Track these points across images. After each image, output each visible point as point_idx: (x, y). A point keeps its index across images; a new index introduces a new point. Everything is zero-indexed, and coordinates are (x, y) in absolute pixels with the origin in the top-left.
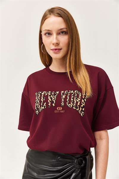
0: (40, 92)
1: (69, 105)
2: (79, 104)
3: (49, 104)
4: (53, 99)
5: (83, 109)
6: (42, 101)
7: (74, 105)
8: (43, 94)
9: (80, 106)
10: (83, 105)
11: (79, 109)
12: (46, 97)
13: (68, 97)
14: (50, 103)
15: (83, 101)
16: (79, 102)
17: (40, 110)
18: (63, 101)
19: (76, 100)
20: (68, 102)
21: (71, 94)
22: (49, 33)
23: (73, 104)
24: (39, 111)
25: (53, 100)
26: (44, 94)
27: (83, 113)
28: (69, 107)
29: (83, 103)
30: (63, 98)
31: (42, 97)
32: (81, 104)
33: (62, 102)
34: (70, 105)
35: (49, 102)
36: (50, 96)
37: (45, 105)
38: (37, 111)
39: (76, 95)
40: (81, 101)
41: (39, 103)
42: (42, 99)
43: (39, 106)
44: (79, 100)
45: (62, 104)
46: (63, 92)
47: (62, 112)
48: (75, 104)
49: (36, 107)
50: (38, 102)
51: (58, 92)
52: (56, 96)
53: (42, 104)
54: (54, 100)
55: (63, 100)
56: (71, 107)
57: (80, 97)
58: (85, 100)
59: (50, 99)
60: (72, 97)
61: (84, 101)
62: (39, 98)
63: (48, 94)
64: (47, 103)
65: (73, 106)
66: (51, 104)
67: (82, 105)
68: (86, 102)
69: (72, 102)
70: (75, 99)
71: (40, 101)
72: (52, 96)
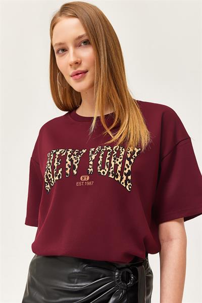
0: (54, 151)
1: (101, 171)
2: (119, 169)
3: (68, 172)
4: (75, 161)
5: (129, 177)
6: (56, 165)
7: (111, 170)
8: (58, 153)
9: (122, 172)
10: (129, 170)
11: (122, 179)
12: (62, 159)
13: (101, 157)
14: (69, 169)
15: (127, 162)
16: (120, 166)
17: (52, 184)
18: (91, 165)
19: (115, 162)
20: (100, 166)
21: (106, 152)
23: (109, 170)
24: (50, 185)
25: (74, 163)
26: (61, 154)
27: (129, 184)
28: (102, 174)
29: (128, 167)
30: (92, 158)
31: (56, 160)
32: (123, 168)
33: (90, 167)
34: (104, 172)
35: (67, 167)
37: (60, 173)
38: (47, 185)
39: (116, 153)
40: (123, 163)
41: (51, 171)
42: (56, 162)
43: (51, 175)
44: (119, 161)
45: (90, 170)
46: (93, 149)
47: (89, 183)
48: (112, 168)
49: (45, 177)
50: (49, 169)
51: (84, 151)
52: (80, 156)
53: (55, 172)
54: (76, 163)
55: (91, 163)
56: (105, 175)
57: (122, 157)
58: (132, 160)
59: (69, 163)
60: (108, 156)
61: (130, 163)
62: (51, 162)
63: (67, 153)
64: (65, 169)
65: (109, 173)
66: (71, 171)
67: (126, 169)
68: (133, 165)
69: (107, 165)
70: (113, 160)
71: (53, 167)
72: (72, 157)
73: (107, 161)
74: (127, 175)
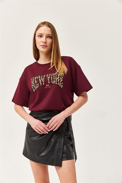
0: (34, 78)
2: (59, 81)
3: (41, 84)
4: (42, 80)
5: (62, 83)
6: (36, 83)
9: (59, 82)
11: (60, 84)
12: (38, 80)
13: (51, 77)
15: (61, 78)
17: (36, 89)
19: (57, 79)
20: (52, 80)
21: (53, 75)
22: (41, 36)
26: (36, 78)
30: (48, 78)
31: (35, 81)
34: (54, 82)
36: (40, 79)
38: (34, 89)
39: (56, 75)
40: (60, 78)
43: (35, 86)
45: (49, 82)
46: (48, 75)
47: (50, 87)
49: (32, 87)
50: (33, 84)
51: (45, 76)
52: (44, 78)
55: (49, 80)
57: (59, 76)
59: (41, 81)
60: (54, 77)
61: (62, 78)
63: (39, 78)
64: (39, 84)
65: (55, 82)
67: (61, 81)
68: (63, 79)
69: (54, 80)
71: (35, 83)
72: (41, 79)
73: (54, 78)
74: (61, 83)
